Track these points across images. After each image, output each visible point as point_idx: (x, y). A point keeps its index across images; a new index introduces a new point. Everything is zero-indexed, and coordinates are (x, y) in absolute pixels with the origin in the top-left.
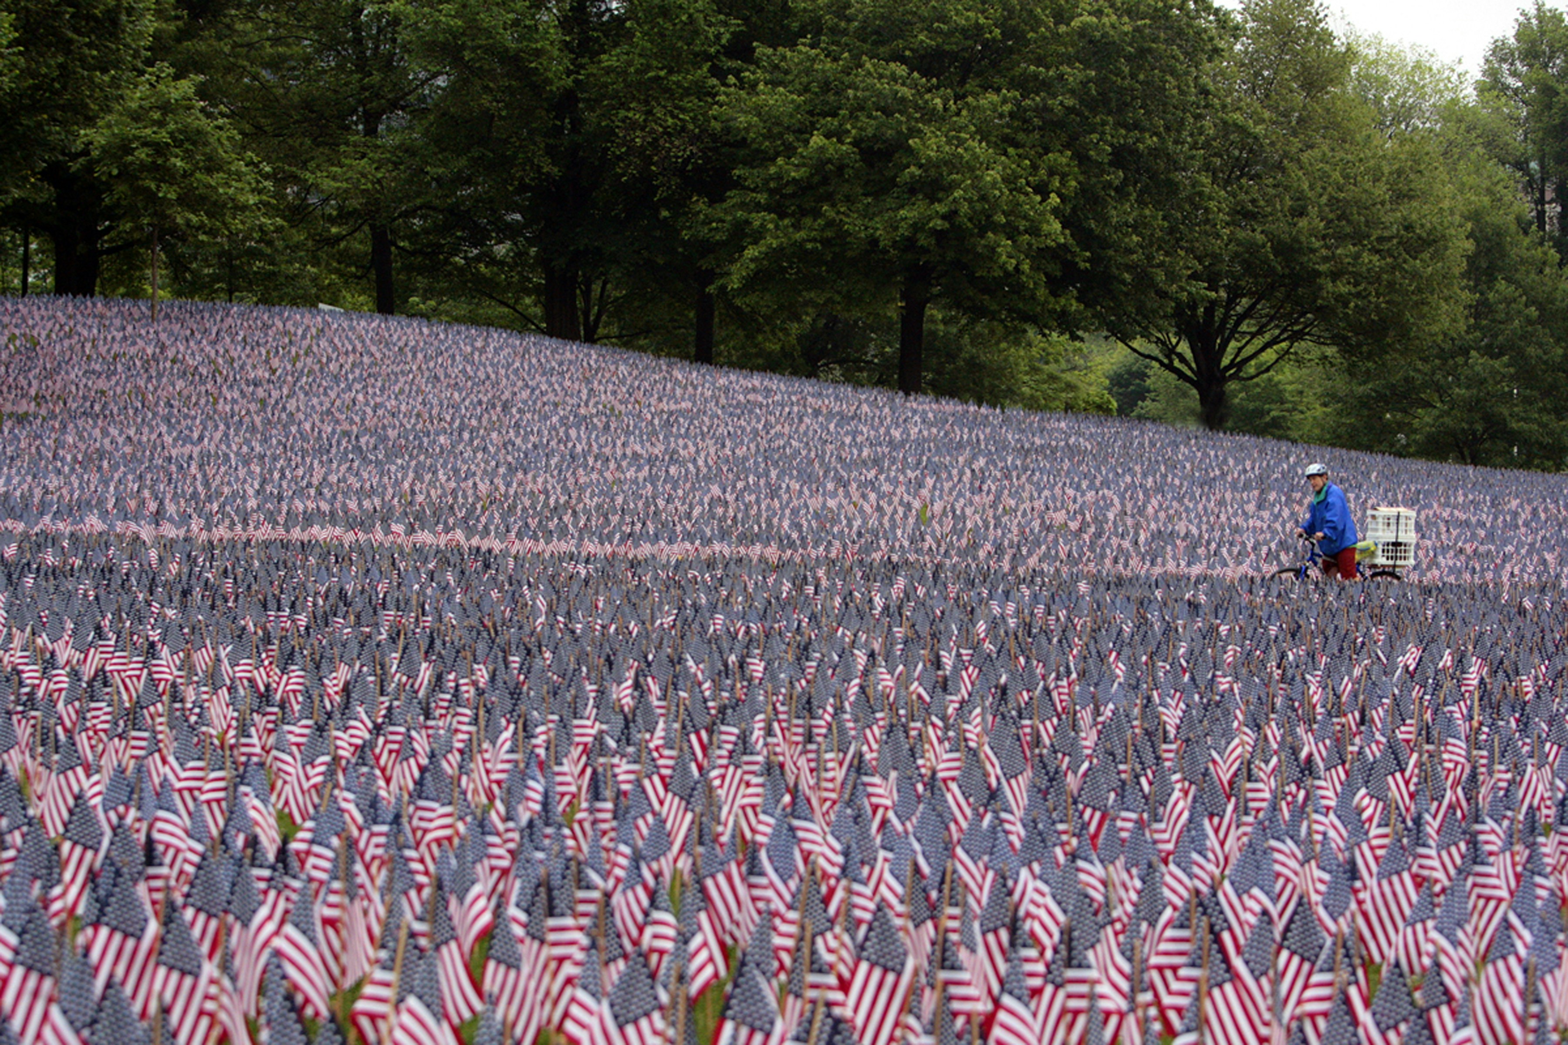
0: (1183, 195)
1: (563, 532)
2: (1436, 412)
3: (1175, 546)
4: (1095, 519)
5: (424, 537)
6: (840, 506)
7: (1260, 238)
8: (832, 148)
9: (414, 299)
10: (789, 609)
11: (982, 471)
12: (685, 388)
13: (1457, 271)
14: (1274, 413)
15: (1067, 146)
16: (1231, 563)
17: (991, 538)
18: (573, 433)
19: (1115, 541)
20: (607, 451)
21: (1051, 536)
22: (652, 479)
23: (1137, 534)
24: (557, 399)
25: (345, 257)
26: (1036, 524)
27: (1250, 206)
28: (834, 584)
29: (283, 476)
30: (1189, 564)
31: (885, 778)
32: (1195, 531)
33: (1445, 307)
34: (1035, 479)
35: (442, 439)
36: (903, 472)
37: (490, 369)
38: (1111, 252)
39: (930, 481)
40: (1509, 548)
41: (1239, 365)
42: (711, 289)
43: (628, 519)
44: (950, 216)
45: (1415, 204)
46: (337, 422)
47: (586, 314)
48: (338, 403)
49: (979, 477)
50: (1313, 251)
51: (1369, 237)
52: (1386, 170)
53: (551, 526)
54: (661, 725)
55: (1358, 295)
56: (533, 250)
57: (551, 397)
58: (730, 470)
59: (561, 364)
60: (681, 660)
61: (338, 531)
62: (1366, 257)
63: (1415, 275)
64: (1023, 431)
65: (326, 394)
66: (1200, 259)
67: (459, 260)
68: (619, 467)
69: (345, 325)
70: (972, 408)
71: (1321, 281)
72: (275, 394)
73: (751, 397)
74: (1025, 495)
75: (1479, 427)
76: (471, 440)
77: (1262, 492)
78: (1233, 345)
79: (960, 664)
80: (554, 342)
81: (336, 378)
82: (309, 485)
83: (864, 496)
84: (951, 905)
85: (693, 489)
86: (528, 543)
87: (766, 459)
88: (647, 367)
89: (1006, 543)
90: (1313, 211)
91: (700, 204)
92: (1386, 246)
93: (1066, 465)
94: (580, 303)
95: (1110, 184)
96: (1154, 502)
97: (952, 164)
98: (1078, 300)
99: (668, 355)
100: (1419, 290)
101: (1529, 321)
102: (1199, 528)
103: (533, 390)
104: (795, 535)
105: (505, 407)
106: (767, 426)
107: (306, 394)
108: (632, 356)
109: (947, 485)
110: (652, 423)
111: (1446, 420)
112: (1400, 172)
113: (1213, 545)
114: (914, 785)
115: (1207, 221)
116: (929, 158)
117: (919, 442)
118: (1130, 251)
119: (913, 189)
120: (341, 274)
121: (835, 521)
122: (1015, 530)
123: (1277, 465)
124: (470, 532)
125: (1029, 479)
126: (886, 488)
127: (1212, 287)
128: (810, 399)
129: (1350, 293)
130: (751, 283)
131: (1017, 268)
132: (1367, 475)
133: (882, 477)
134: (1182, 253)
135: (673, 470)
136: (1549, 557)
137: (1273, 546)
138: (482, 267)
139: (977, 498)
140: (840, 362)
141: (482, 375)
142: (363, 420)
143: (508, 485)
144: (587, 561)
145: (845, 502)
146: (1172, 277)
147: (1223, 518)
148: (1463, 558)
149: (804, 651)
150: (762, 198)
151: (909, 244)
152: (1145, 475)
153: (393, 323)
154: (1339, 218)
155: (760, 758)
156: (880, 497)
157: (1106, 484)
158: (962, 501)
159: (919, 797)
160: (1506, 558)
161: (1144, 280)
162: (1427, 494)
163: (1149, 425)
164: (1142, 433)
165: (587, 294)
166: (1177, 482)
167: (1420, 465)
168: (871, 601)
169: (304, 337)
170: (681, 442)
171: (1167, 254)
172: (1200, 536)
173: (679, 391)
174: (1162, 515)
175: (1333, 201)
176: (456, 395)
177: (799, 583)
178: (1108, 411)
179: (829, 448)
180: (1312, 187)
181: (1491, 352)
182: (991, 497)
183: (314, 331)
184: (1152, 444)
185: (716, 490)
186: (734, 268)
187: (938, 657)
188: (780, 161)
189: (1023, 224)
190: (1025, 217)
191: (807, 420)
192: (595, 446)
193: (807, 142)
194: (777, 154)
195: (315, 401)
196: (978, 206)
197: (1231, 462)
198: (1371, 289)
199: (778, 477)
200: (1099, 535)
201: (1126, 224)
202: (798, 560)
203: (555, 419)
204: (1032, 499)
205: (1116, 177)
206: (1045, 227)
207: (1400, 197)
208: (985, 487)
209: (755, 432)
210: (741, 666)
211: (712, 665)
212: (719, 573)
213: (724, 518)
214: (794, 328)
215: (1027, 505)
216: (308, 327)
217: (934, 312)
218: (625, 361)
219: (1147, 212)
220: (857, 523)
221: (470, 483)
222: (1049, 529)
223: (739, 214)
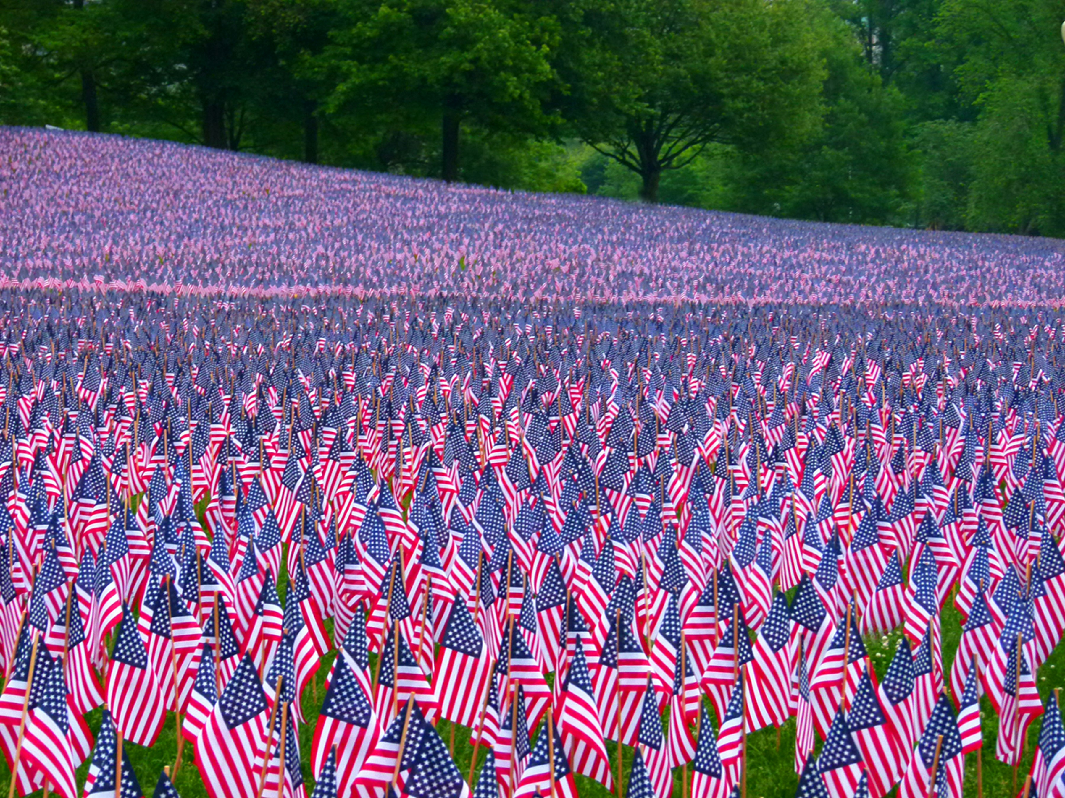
0: (631, 44)
1: (215, 279)
2: (799, 188)
3: (634, 282)
4: (579, 264)
5: (118, 284)
6: (406, 258)
7: (683, 71)
8: (395, 16)
9: (114, 123)
10: (373, 332)
11: (501, 233)
12: (299, 180)
13: (817, 91)
14: (690, 191)
15: (554, 12)
16: (673, 292)
17: (509, 278)
18: (223, 210)
19: (593, 278)
20: (246, 223)
21: (550, 276)
22: (277, 242)
23: (608, 274)
24: (212, 189)
25: (64, 93)
26: (539, 268)
27: (676, 51)
28: (404, 313)
29: (19, 243)
30: (645, 294)
31: (450, 467)
32: (646, 271)
33: (809, 116)
34: (537, 237)
35: (132, 216)
36: (447, 234)
37: (165, 169)
38: (584, 84)
39: (466, 241)
40: (863, 278)
41: (668, 158)
42: (315, 114)
43: (260, 269)
44: (474, 61)
45: (788, 46)
46: (58, 205)
47: (231, 130)
48: (59, 192)
49: (500, 236)
50: (718, 80)
51: (755, 69)
52: (768, 23)
53: (207, 275)
54: (278, 426)
55: (750, 110)
56: (194, 89)
57: (207, 187)
58: (330, 235)
59: (214, 165)
60: (294, 375)
61: (57, 281)
62: (755, 83)
63: (787, 95)
64: (526, 206)
65: (51, 186)
66: (643, 87)
67: (143, 96)
68: (254, 234)
69: (64, 139)
70: (492, 191)
71: (724, 100)
72: (15, 186)
73: (344, 186)
74: (531, 249)
75: (830, 196)
76: (152, 217)
77: (691, 243)
78: (665, 146)
79: (498, 372)
80: (209, 151)
81: (58, 176)
82: (38, 249)
83: (422, 251)
84: (512, 585)
85: (305, 248)
86: (190, 287)
87: (354, 228)
88: (273, 167)
89: (519, 281)
90: (718, 52)
91: (306, 56)
92: (768, 75)
93: (557, 227)
94: (227, 125)
95: (582, 37)
96: (619, 252)
97: (475, 25)
98: (563, 116)
99: (288, 159)
100: (792, 105)
101: (862, 124)
102: (649, 268)
103: (195, 183)
104: (375, 279)
105: (176, 195)
106: (355, 205)
107: (37, 186)
108: (263, 160)
109: (478, 243)
110: (276, 204)
111: (808, 193)
112: (778, 24)
113: (660, 281)
114: (473, 472)
115: (648, 62)
116: (460, 21)
117: (458, 214)
118: (596, 83)
119: (450, 43)
120: (62, 106)
121: (402, 268)
122: (525, 273)
123: (699, 225)
124: (150, 281)
125: (533, 238)
126: (437, 245)
127: (652, 106)
128: (383, 187)
129: (744, 109)
130: (343, 109)
131: (521, 96)
132: (759, 230)
133: (434, 238)
134: (631, 83)
135: (291, 236)
136: (890, 283)
137: (701, 279)
138: (160, 102)
139: (498, 251)
140: (403, 162)
141: (159, 172)
142: (77, 204)
143: (178, 247)
144: (231, 299)
145: (409, 255)
146: (625, 99)
147: (665, 262)
148: (832, 285)
149: (385, 364)
150: (348, 50)
151: (447, 81)
152: (611, 233)
153: (97, 138)
154: (737, 57)
155: (353, 454)
156: (433, 251)
157: (584, 241)
158: (488, 254)
159: (478, 483)
160: (861, 285)
161: (606, 103)
162: (803, 242)
163: (610, 201)
164: (607, 206)
165: (231, 118)
166: (633, 238)
167: (795, 223)
168: (430, 325)
169: (35, 147)
170: (296, 216)
171: (621, 84)
172: (651, 274)
173: (294, 182)
174: (624, 260)
175: (733, 46)
176: (142, 186)
177: (380, 313)
178: (581, 192)
179: (397, 219)
180: (717, 36)
181: (838, 146)
182: (508, 251)
183: (42, 143)
184: (614, 213)
185: (321, 249)
186: (329, 99)
187: (483, 367)
188: (359, 24)
189: (524, 66)
190: (526, 61)
191: (381, 200)
192: (237, 221)
193: (377, 11)
194: (358, 20)
195: (43, 191)
196: (494, 54)
197: (667, 223)
198: (759, 105)
199: (363, 239)
200: (581, 275)
201: (594, 64)
202: (378, 296)
203: (210, 202)
204: (535, 251)
205: (587, 32)
206: (539, 67)
207: (777, 41)
208: (504, 244)
209: (347, 209)
210: (338, 378)
211: (317, 378)
212: (323, 307)
213: (326, 269)
214: (372, 140)
215: (532, 256)
216: (38, 141)
217: (465, 128)
218: (258, 163)
219: (607, 55)
220: (417, 271)
221: (151, 246)
222: (548, 271)
223: (333, 61)
